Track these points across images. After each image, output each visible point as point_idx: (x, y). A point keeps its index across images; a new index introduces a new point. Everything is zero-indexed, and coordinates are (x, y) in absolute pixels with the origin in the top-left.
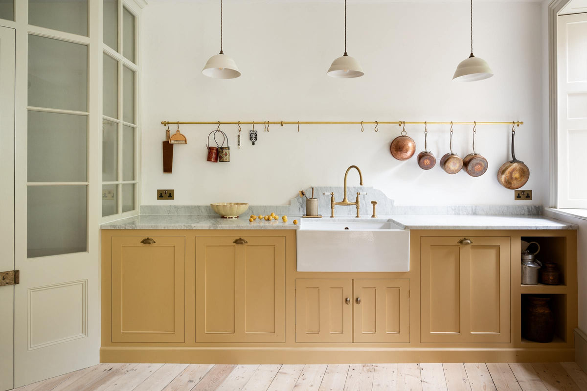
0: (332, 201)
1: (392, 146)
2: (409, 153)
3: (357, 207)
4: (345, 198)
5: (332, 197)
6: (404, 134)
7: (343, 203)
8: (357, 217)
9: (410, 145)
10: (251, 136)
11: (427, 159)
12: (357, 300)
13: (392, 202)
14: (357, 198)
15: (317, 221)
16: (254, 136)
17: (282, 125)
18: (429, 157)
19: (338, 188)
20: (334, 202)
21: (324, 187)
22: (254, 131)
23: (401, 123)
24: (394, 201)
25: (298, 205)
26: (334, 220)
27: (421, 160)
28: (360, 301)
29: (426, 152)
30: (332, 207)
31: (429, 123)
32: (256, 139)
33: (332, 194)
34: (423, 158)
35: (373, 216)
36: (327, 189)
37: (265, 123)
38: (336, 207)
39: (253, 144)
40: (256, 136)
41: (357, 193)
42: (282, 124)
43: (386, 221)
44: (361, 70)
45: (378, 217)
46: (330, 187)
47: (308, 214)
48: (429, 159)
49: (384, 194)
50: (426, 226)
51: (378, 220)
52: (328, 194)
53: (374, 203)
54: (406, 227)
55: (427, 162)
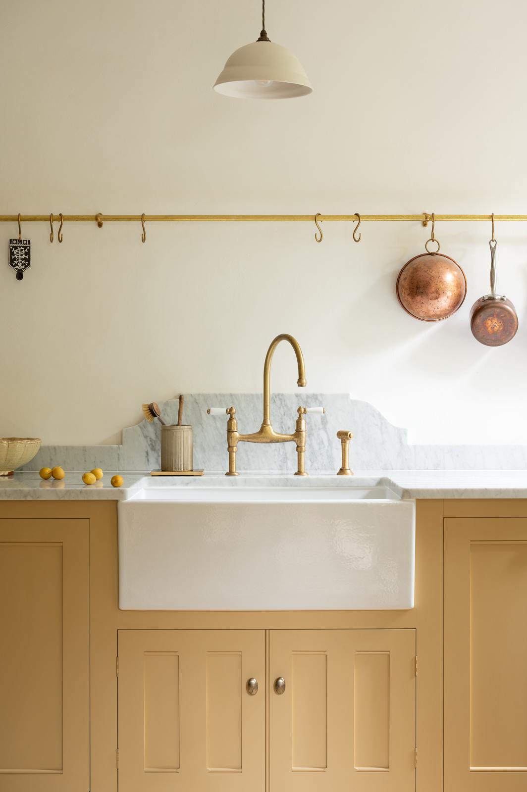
0: (230, 431)
1: (401, 282)
2: (444, 302)
3: (299, 449)
4: (264, 424)
5: (231, 419)
6: (433, 248)
7: (261, 435)
8: (299, 473)
9: (449, 278)
10: (12, 254)
11: (492, 315)
12: (277, 684)
13: (401, 434)
14: (298, 422)
15: (187, 484)
16: (20, 254)
17: (100, 225)
18: (498, 310)
19: (250, 397)
20: (237, 434)
21: (216, 396)
22: (20, 241)
23: (426, 219)
24: (406, 434)
25: (144, 445)
26: (234, 483)
27: (478, 320)
28: (284, 686)
29: (491, 299)
30: (230, 449)
31: (501, 217)
32: (27, 262)
33: (230, 411)
34: (482, 315)
35: (342, 472)
36: (219, 399)
37: (50, 219)
38: (241, 448)
39: (20, 276)
40: (28, 254)
41: (299, 410)
42: (99, 220)
43: (373, 484)
44: (301, 77)
45: (355, 473)
46: (231, 395)
47: (167, 467)
48: (498, 316)
49: (379, 414)
50: (457, 491)
51: (350, 481)
52: (219, 411)
53: (343, 436)
54: (406, 494)
55: (494, 324)
